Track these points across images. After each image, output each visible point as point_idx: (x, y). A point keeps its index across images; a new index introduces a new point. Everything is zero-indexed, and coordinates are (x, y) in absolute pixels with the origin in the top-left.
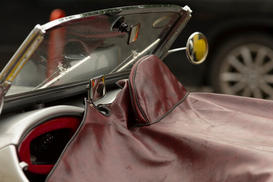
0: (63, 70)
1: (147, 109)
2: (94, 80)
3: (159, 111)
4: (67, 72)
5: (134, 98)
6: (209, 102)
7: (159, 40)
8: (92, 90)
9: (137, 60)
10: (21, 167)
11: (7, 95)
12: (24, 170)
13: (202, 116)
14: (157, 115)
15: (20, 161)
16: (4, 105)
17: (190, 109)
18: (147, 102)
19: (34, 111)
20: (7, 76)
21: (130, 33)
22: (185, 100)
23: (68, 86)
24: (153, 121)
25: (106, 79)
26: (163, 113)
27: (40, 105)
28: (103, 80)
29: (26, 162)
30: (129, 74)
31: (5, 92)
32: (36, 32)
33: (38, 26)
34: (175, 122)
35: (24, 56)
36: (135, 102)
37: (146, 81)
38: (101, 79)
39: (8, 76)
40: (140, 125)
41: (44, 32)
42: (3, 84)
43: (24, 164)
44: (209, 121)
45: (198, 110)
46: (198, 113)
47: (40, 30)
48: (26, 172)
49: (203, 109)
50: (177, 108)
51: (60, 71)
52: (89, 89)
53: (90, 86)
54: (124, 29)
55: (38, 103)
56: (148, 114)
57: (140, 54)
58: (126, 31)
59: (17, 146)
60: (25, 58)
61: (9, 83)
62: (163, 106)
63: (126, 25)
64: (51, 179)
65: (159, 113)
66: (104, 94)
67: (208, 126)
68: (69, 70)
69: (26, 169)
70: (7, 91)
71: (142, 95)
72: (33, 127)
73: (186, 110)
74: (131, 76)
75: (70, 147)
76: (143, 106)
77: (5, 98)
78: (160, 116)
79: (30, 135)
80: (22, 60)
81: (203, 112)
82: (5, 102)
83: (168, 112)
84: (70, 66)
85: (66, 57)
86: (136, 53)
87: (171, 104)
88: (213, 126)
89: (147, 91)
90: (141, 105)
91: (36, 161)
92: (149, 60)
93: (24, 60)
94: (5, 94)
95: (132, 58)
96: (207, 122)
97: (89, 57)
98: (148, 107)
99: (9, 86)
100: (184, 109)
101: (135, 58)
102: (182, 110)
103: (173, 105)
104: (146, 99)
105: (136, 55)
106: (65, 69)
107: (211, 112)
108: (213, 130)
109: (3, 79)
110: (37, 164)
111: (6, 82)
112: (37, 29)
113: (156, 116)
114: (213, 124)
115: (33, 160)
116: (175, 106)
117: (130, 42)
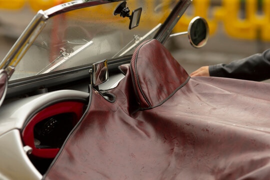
0: (66, 55)
1: (149, 93)
2: (96, 65)
3: (161, 94)
4: (70, 56)
5: (136, 82)
6: (210, 85)
7: (160, 25)
8: (94, 74)
9: (138, 44)
10: (25, 151)
11: (10, 80)
12: (28, 154)
13: (203, 99)
14: (159, 98)
15: (24, 145)
16: (7, 90)
17: (192, 92)
18: (149, 86)
19: (38, 96)
20: (10, 61)
21: (131, 18)
22: (186, 84)
23: (71, 71)
24: (155, 105)
25: (109, 64)
26: (164, 96)
27: (44, 90)
28: (106, 64)
29: (30, 146)
30: (131, 59)
31: (9, 77)
32: (39, 18)
33: (41, 12)
34: (177, 105)
35: (27, 42)
36: (137, 86)
37: (147, 65)
38: (103, 64)
39: (12, 61)
40: (143, 109)
41: (47, 17)
42: (6, 69)
43: (28, 148)
44: (210, 104)
45: (199, 93)
46: (199, 95)
47: (43, 15)
48: (30, 156)
49: (204, 92)
50: (179, 92)
51: (63, 56)
52: (92, 73)
53: (93, 71)
54: (125, 14)
55: (42, 88)
56: (150, 98)
57: (142, 39)
58: (128, 16)
59: (21, 131)
60: (28, 43)
61: (13, 68)
62: (165, 90)
63: (127, 10)
64: (54, 168)
65: (161, 97)
66: (107, 78)
67: (210, 109)
68: (72, 54)
69: (30, 153)
70: (11, 76)
71: (144, 79)
72: (37, 111)
73: (187, 93)
74: (132, 60)
75: (72, 136)
76: (145, 90)
77: (9, 83)
78: (162, 99)
79: (34, 119)
80: (25, 45)
81: (204, 95)
82: (9, 87)
83: (170, 95)
84: (73, 51)
85: (68, 42)
86: (138, 37)
87: (172, 88)
88: (215, 109)
89: (149, 75)
90: (143, 89)
91: (40, 144)
92: (150, 44)
93: (27, 45)
94: (9, 79)
95: (134, 42)
96: (208, 105)
97: (91, 42)
98: (150, 90)
99: (13, 71)
100: (186, 92)
101: (137, 42)
102: (184, 93)
103: (175, 88)
104: (148, 83)
105: (138, 40)
106: (68, 54)
107: (213, 95)
108: (215, 112)
109: (7, 64)
110: (41, 148)
111: (10, 67)
112: (40, 14)
113: (158, 100)
114: (215, 106)
115: (37, 143)
116: (176, 89)
117: (132, 27)
